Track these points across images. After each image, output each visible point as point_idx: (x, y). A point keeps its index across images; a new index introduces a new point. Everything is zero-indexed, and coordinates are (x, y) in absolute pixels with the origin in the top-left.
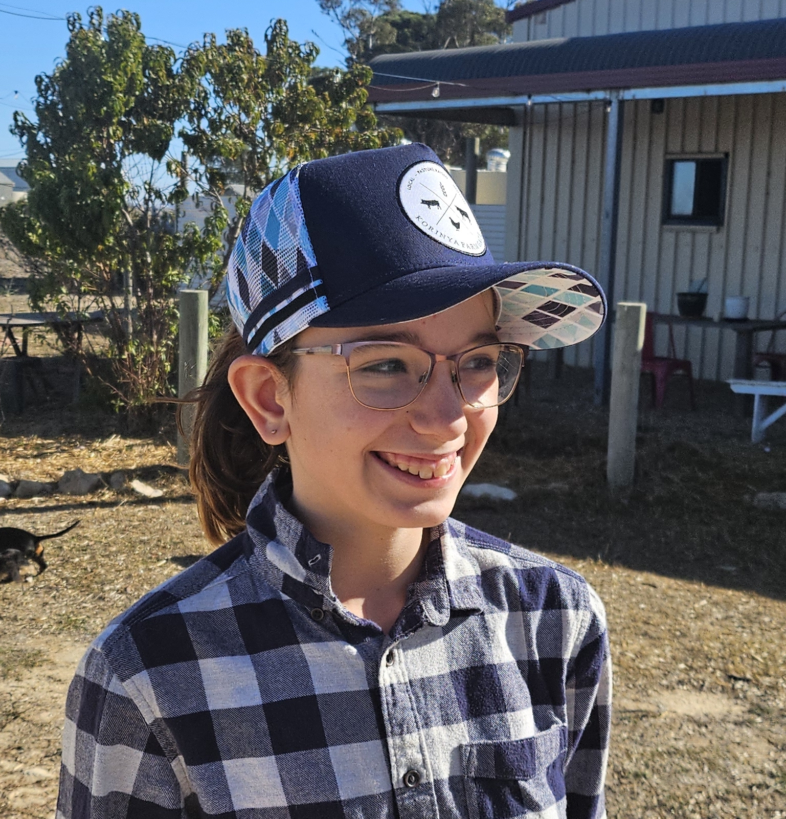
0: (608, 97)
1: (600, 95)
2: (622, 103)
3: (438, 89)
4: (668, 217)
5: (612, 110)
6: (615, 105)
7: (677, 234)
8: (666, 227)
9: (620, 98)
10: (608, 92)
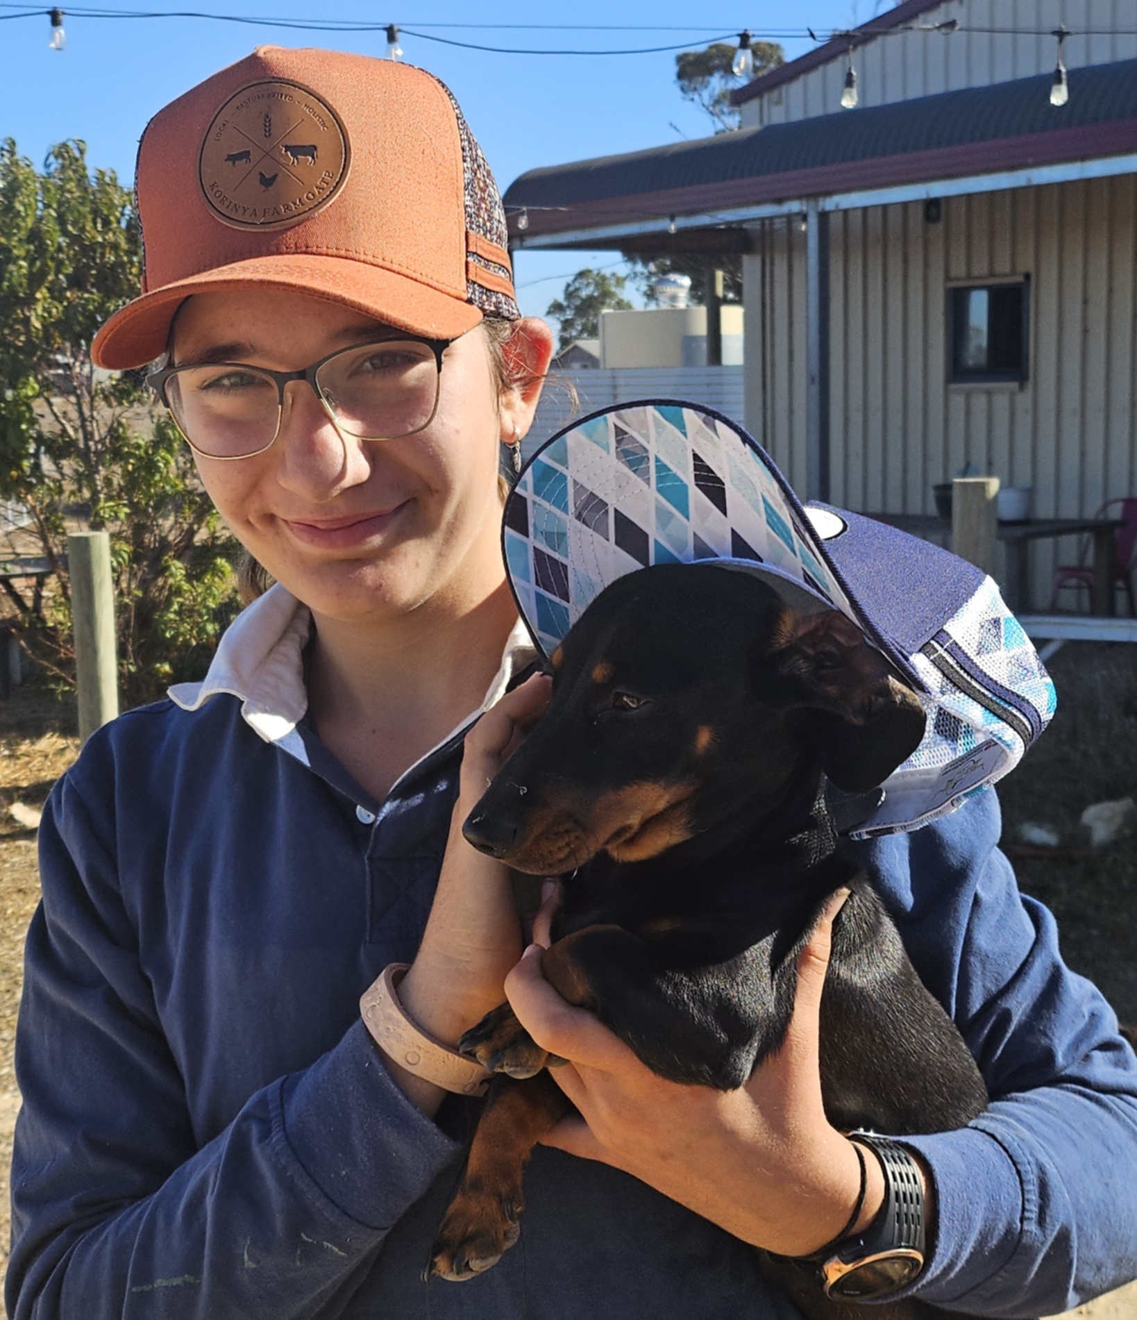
0: (804, 208)
1: (794, 206)
2: (824, 217)
3: (525, 217)
4: (957, 371)
5: (810, 228)
6: (813, 220)
7: (968, 395)
8: (953, 386)
9: (820, 209)
10: (804, 202)
